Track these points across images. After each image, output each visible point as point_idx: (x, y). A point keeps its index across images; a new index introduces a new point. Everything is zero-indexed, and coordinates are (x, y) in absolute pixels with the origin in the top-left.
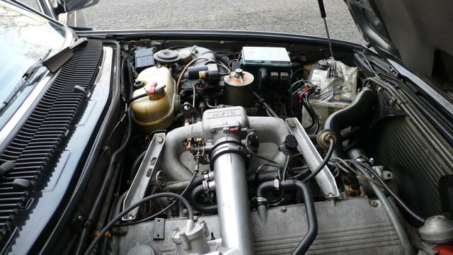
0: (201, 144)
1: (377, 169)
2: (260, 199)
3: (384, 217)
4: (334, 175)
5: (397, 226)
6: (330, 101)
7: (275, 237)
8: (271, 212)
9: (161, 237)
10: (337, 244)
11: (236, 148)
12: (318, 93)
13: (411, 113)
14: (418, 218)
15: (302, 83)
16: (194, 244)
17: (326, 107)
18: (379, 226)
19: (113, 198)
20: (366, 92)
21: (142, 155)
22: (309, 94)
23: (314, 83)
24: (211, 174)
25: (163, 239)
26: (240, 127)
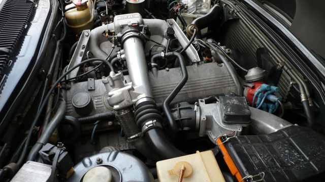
0: (114, 33)
1: (222, 48)
2: (153, 64)
3: (225, 71)
4: (197, 50)
5: (233, 76)
6: (194, 14)
7: (163, 85)
8: (160, 72)
9: (93, 88)
10: (199, 87)
11: (137, 34)
12: (186, 9)
13: (243, 17)
14: (244, 70)
15: (176, 3)
16: (116, 83)
17: (191, 18)
18: (223, 77)
19: (59, 70)
20: (216, 7)
21: (75, 44)
22: (181, 9)
23: (184, 3)
24: (122, 51)
25: (94, 90)
26: (138, 24)
